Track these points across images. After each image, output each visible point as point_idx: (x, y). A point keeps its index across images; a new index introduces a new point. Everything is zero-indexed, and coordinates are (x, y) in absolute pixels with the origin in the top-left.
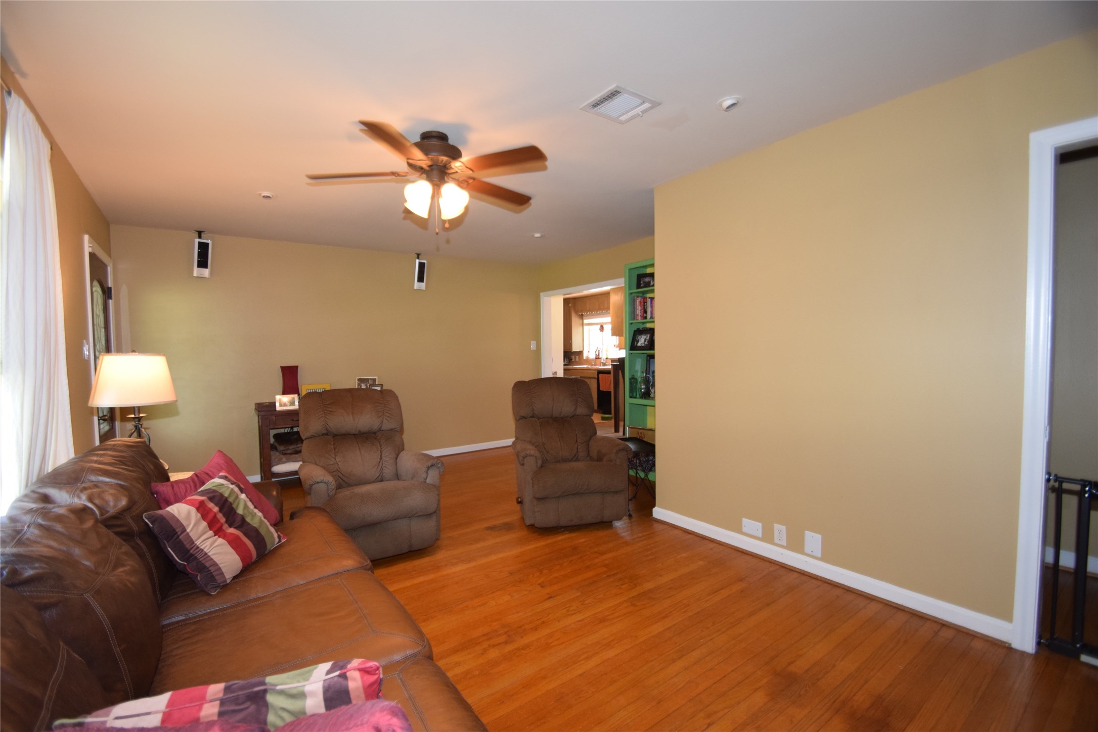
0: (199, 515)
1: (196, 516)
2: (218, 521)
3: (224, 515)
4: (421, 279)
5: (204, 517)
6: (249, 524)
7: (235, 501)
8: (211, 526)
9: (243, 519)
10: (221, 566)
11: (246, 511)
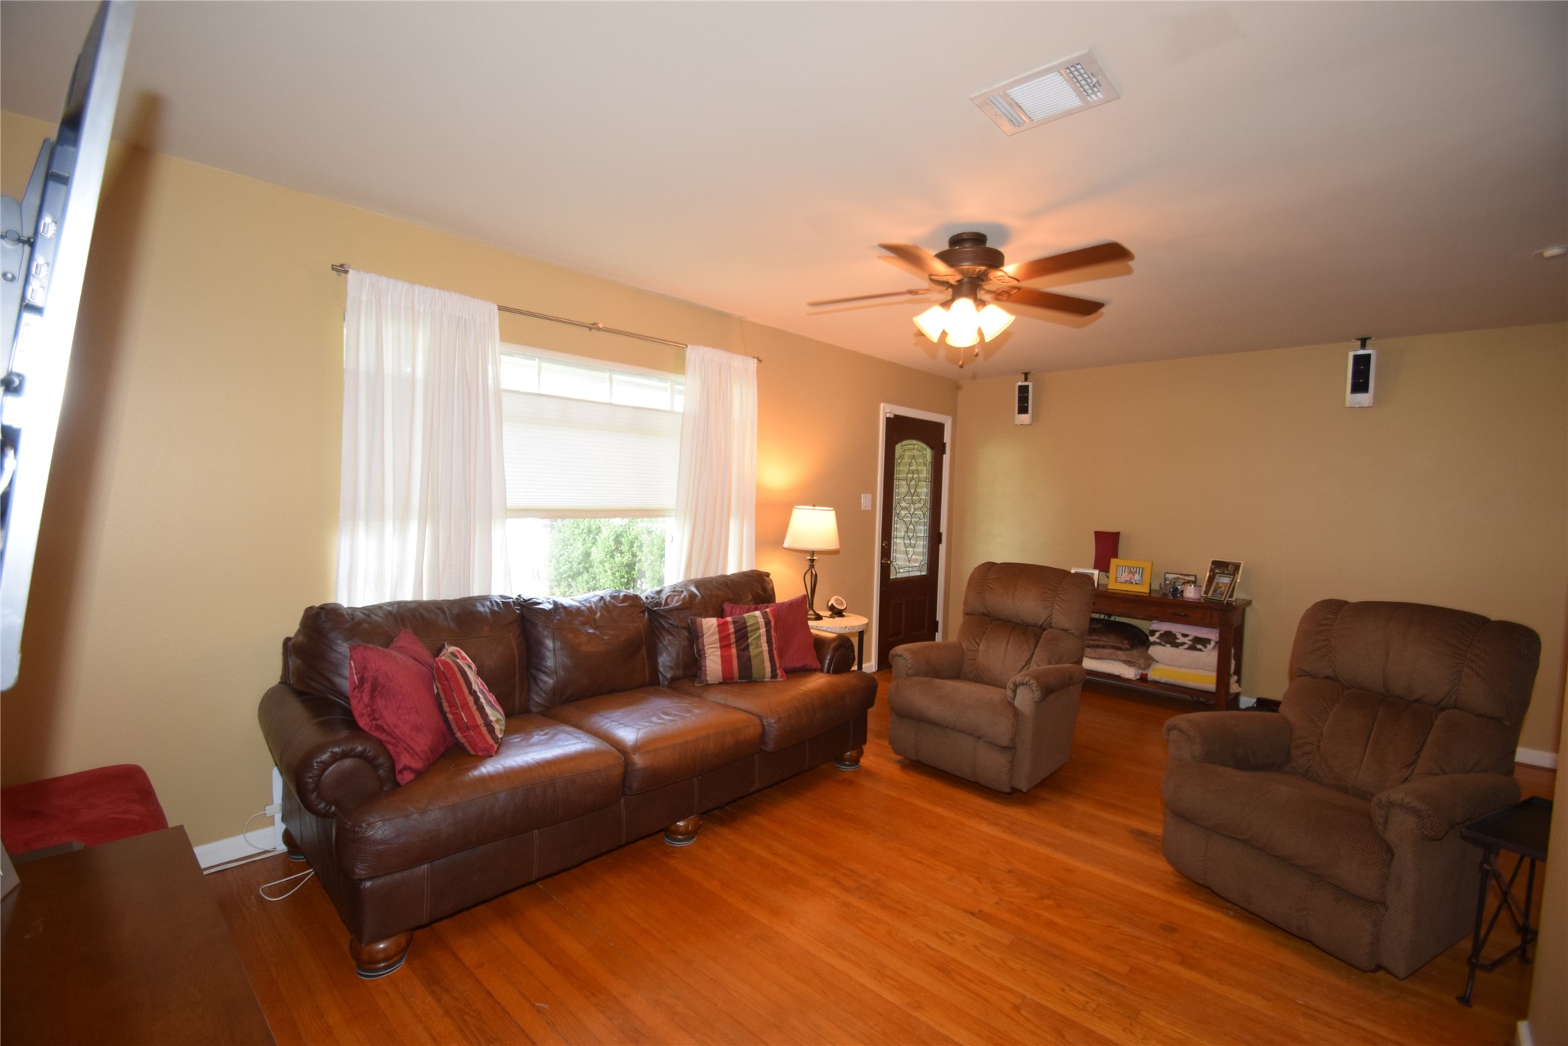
0: (717, 629)
1: (715, 629)
2: (729, 639)
3: (736, 637)
4: (1360, 384)
5: (720, 632)
6: (749, 651)
7: (752, 631)
8: (721, 639)
9: (747, 647)
10: (707, 669)
11: (754, 642)
